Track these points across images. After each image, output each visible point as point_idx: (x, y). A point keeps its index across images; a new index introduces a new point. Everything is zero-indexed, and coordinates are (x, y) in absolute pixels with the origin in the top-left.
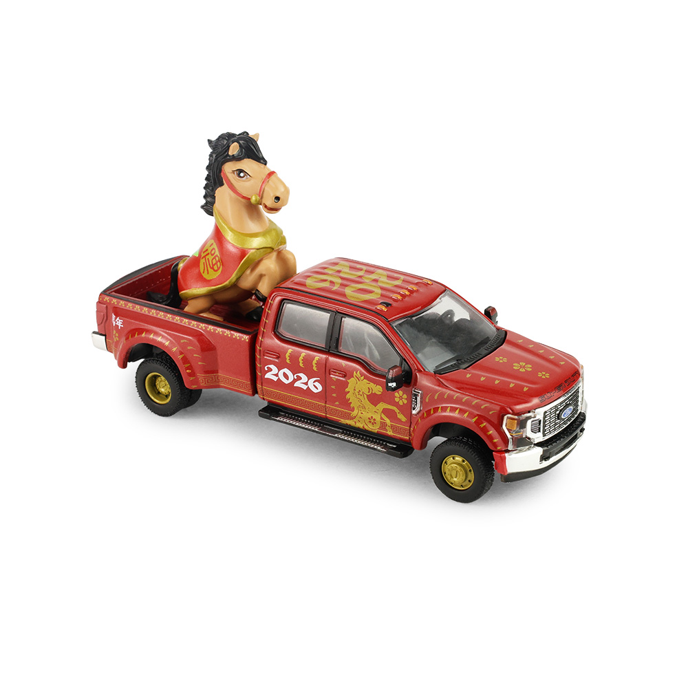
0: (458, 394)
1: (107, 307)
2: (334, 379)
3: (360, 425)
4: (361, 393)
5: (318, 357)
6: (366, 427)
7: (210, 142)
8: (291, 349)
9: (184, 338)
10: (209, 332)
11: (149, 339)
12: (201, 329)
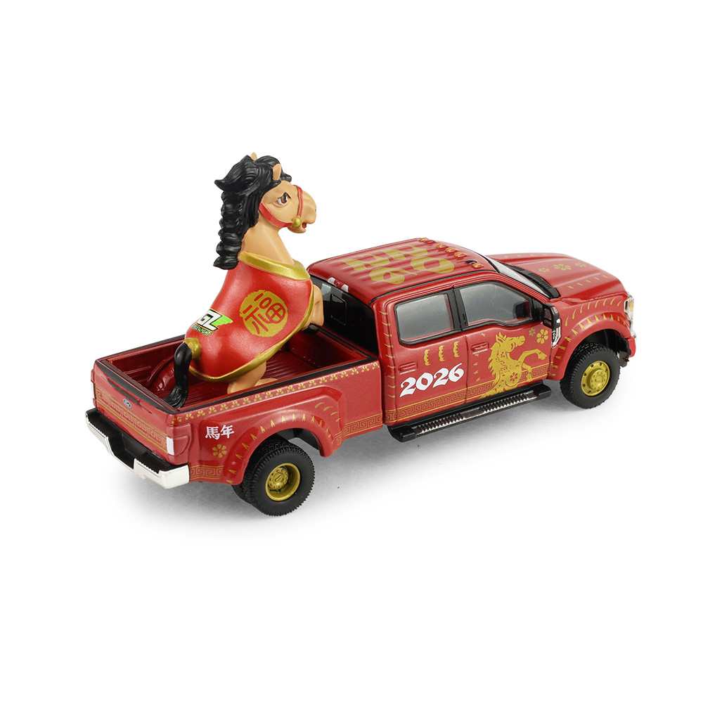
0: (583, 304)
1: (192, 425)
2: (477, 355)
3: (500, 390)
4: (504, 354)
5: (456, 342)
6: (507, 388)
7: (218, 183)
8: (426, 350)
9: (317, 402)
10: (335, 381)
11: (282, 424)
12: (324, 383)
